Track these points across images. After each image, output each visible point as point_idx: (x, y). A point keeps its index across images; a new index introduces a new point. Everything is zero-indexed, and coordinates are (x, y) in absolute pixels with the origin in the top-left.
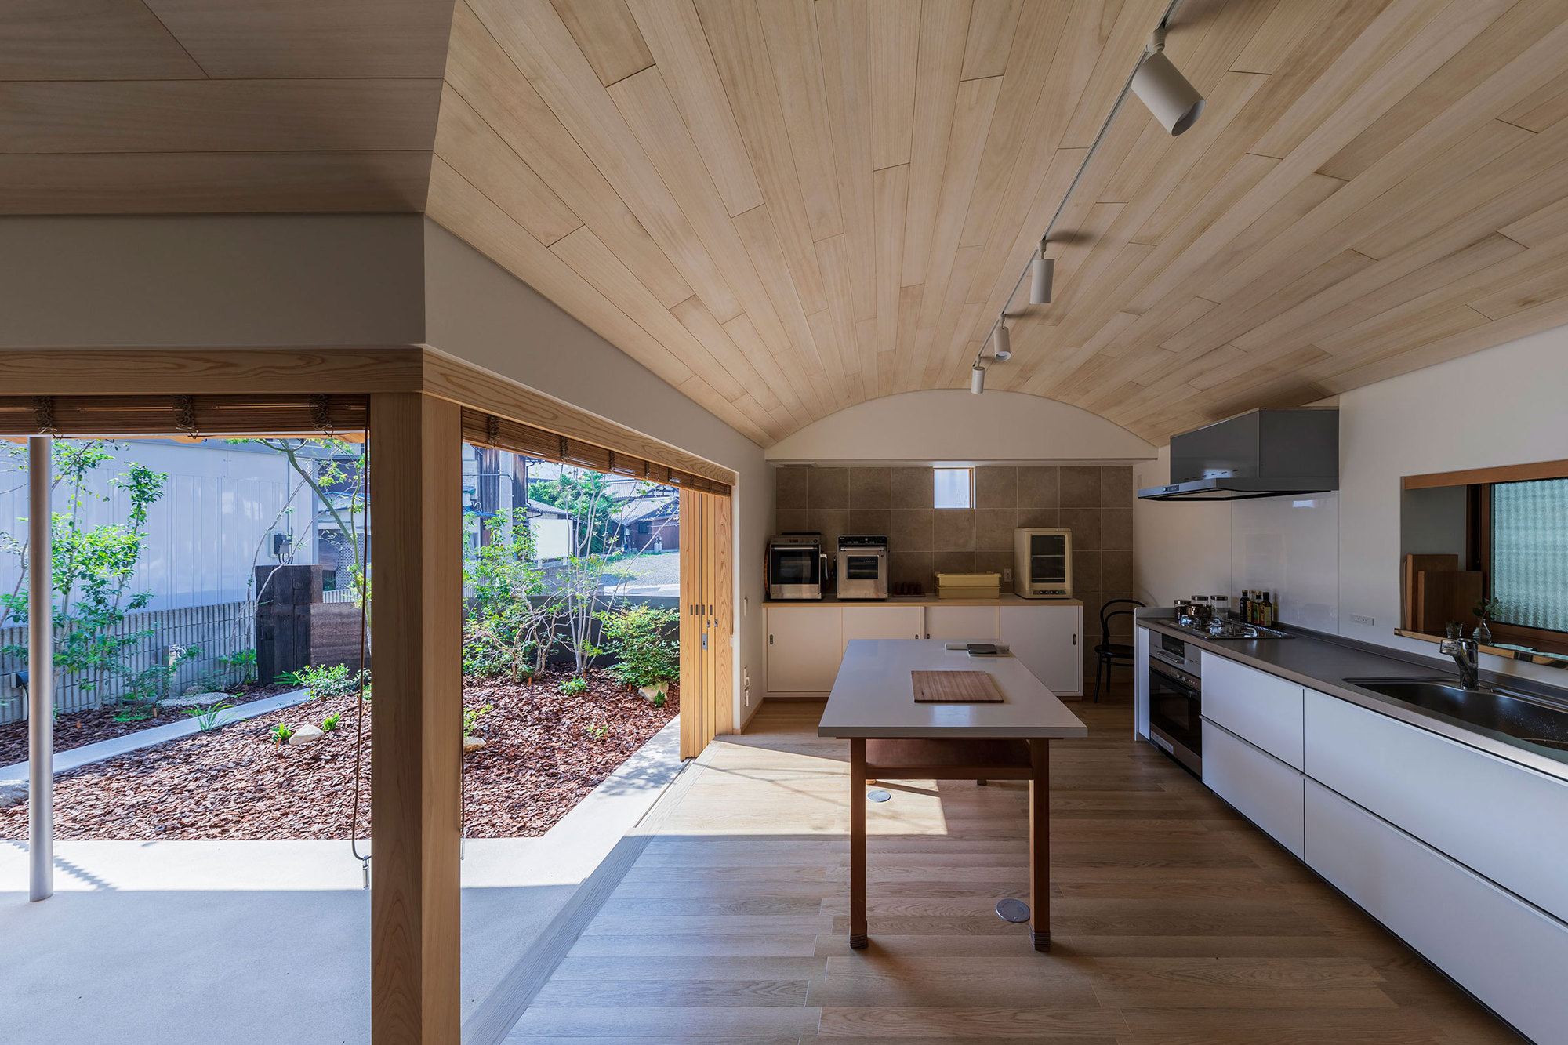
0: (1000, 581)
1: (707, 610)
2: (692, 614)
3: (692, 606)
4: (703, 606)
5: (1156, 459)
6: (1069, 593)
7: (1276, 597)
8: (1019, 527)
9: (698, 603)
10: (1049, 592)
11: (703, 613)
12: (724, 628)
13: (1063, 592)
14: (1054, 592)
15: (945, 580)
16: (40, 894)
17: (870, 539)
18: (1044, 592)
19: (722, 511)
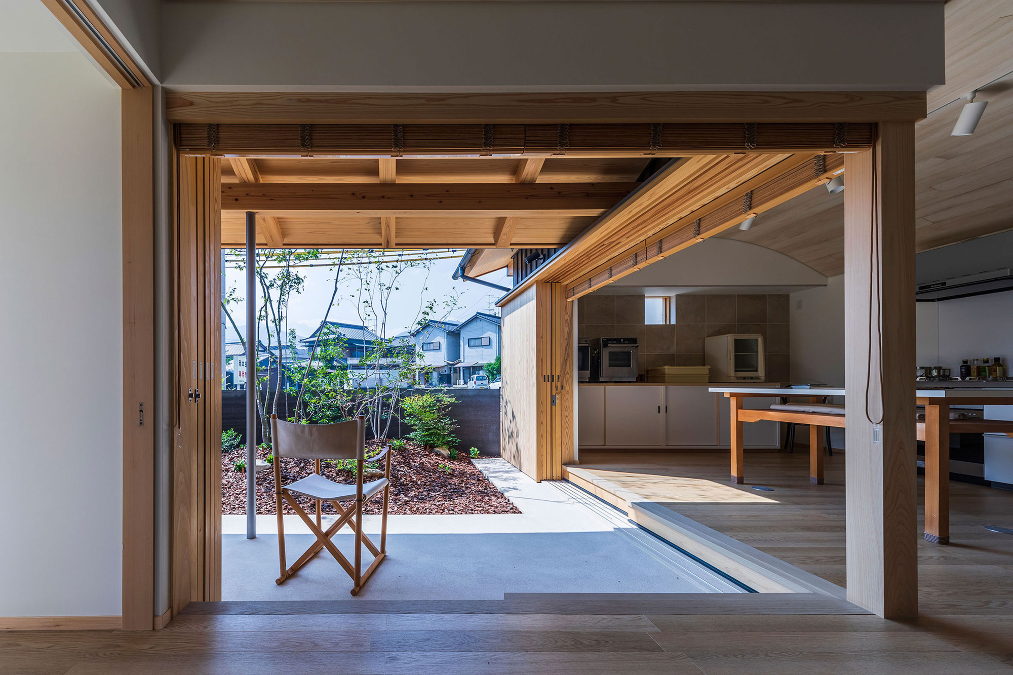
0: (709, 371)
1: (556, 378)
2: (545, 381)
3: (545, 376)
4: (553, 376)
5: (826, 285)
6: (763, 378)
7: (1004, 360)
8: (708, 337)
9: (549, 373)
10: (748, 378)
11: (553, 381)
12: (568, 391)
13: (758, 378)
14: (752, 378)
15: (668, 369)
16: (252, 536)
17: (625, 340)
18: (744, 378)
19: (566, 310)
